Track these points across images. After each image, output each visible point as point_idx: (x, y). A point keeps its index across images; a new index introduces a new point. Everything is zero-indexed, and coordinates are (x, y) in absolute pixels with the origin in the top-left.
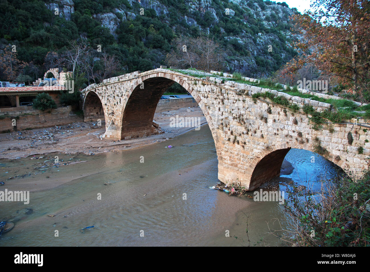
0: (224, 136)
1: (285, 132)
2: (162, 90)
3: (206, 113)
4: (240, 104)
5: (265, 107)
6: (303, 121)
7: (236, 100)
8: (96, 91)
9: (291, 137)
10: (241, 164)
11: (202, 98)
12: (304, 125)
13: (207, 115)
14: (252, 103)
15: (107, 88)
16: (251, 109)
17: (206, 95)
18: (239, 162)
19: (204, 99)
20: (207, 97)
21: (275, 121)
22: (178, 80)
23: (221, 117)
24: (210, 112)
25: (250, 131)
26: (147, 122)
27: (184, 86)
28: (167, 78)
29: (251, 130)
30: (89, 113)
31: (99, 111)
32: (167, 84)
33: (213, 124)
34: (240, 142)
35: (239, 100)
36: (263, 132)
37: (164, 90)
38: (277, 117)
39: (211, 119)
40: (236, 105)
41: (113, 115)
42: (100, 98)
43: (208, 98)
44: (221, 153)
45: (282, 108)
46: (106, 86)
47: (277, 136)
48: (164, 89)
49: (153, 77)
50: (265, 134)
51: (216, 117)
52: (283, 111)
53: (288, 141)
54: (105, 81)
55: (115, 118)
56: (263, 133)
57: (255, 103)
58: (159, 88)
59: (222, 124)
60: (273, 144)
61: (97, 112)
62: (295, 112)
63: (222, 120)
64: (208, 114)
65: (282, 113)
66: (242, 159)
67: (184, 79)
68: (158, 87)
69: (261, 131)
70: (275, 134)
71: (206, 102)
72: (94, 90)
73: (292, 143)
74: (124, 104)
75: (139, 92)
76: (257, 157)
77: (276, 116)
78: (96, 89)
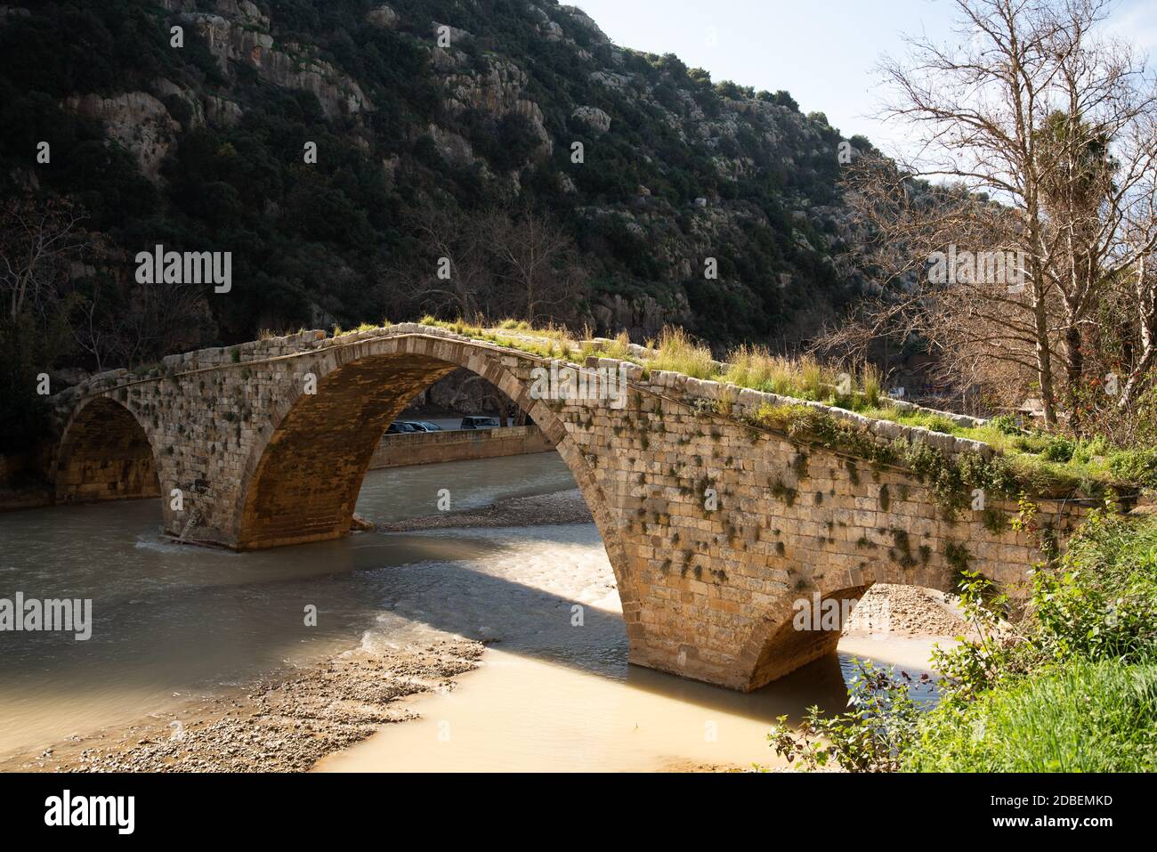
0: (650, 555)
1: (856, 534)
2: (399, 399)
3: (585, 478)
4: (706, 446)
5: (787, 456)
6: (909, 499)
7: (692, 435)
8: (124, 397)
9: (873, 546)
10: (712, 649)
11: (569, 427)
12: (911, 508)
13: (587, 486)
14: (743, 443)
15: (181, 388)
16: (741, 462)
17: (584, 418)
18: (703, 642)
19: (577, 430)
20: (589, 424)
21: (819, 498)
22: (480, 367)
23: (638, 491)
24: (600, 475)
25: (738, 534)
26: (334, 519)
27: (503, 385)
28: (439, 356)
29: (741, 530)
30: (78, 486)
31: (120, 477)
32: (419, 378)
33: (608, 514)
34: (705, 572)
35: (701, 434)
36: (782, 535)
37: (403, 398)
38: (826, 485)
39: (603, 498)
40: (691, 450)
41: (203, 492)
42: (146, 424)
43: (592, 429)
44: (638, 614)
45: (842, 457)
46: (176, 380)
47: (829, 547)
48: (407, 395)
49: (382, 351)
50: (790, 542)
51: (622, 492)
52: (844, 467)
53: (866, 560)
54: (171, 360)
55: (211, 501)
56: (782, 538)
57: (754, 443)
58: (388, 393)
59: (642, 512)
60: (816, 574)
61: (112, 480)
62: (884, 469)
63: (643, 498)
64: (593, 480)
65: (843, 475)
66: (713, 629)
67: (503, 363)
68: (387, 387)
69: (778, 532)
70: (822, 539)
71: (583, 442)
72: (116, 392)
73: (879, 567)
74: (252, 450)
75: (318, 405)
76: (767, 620)
77: (824, 484)
78: (129, 389)
